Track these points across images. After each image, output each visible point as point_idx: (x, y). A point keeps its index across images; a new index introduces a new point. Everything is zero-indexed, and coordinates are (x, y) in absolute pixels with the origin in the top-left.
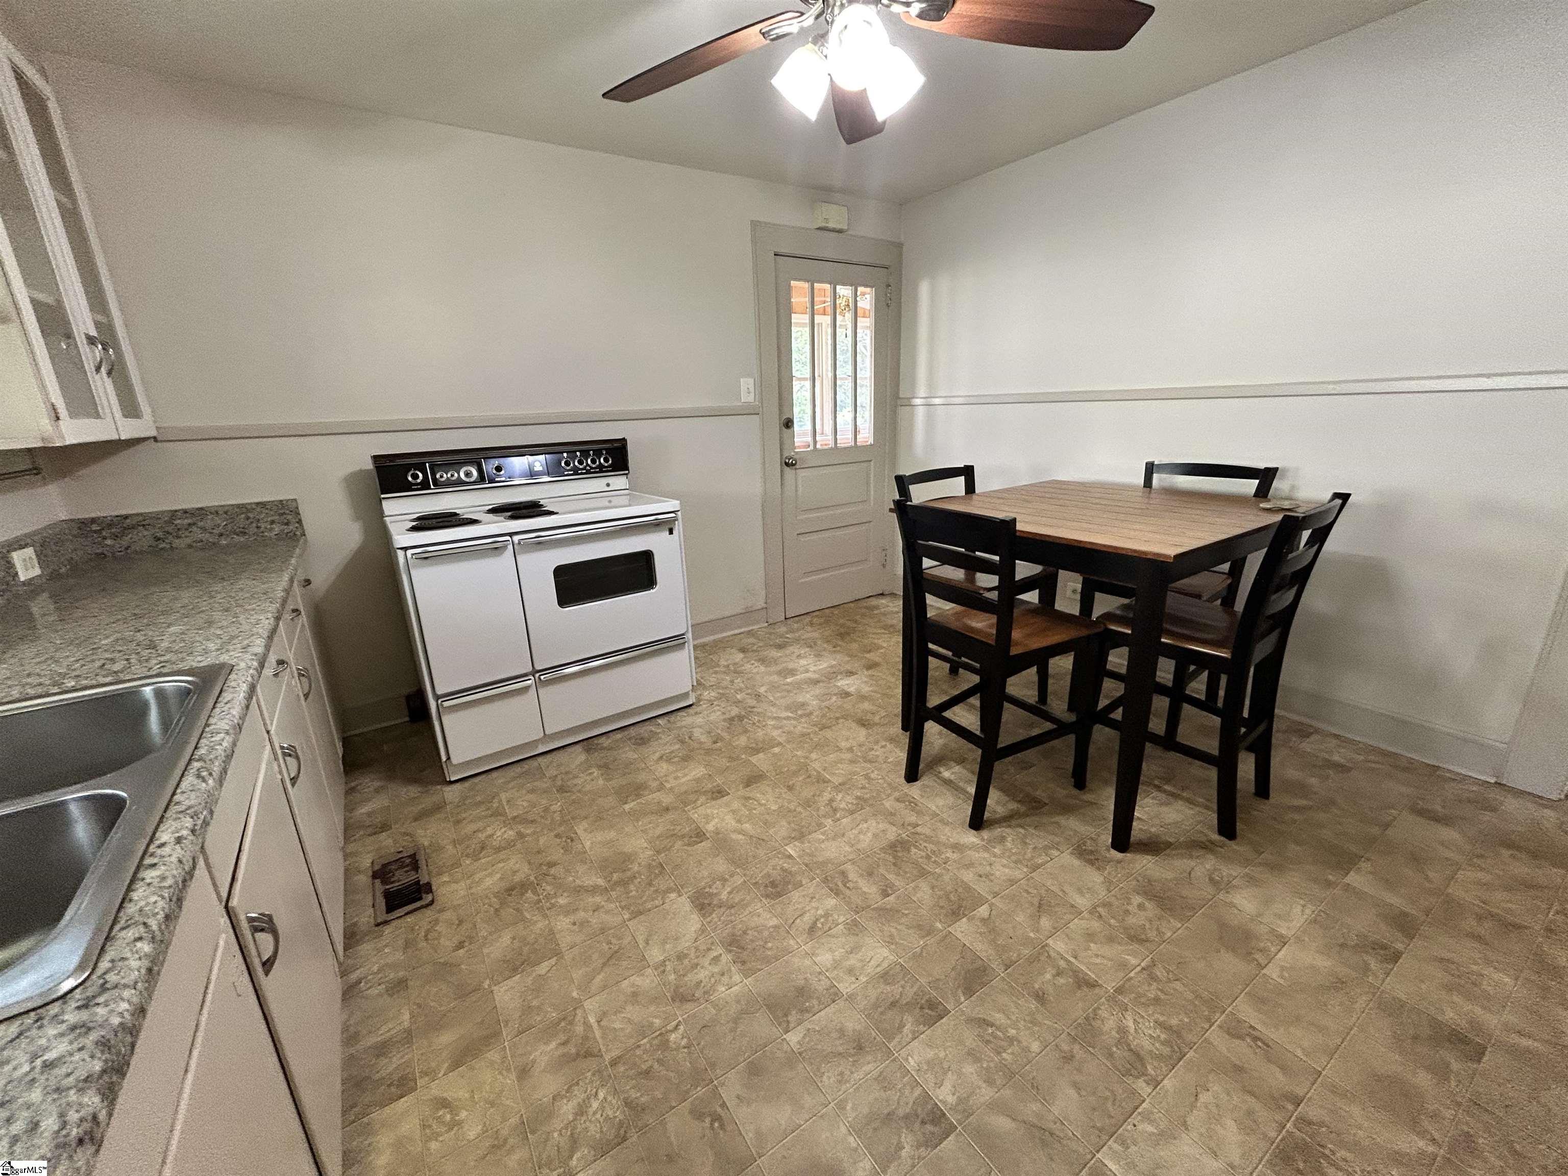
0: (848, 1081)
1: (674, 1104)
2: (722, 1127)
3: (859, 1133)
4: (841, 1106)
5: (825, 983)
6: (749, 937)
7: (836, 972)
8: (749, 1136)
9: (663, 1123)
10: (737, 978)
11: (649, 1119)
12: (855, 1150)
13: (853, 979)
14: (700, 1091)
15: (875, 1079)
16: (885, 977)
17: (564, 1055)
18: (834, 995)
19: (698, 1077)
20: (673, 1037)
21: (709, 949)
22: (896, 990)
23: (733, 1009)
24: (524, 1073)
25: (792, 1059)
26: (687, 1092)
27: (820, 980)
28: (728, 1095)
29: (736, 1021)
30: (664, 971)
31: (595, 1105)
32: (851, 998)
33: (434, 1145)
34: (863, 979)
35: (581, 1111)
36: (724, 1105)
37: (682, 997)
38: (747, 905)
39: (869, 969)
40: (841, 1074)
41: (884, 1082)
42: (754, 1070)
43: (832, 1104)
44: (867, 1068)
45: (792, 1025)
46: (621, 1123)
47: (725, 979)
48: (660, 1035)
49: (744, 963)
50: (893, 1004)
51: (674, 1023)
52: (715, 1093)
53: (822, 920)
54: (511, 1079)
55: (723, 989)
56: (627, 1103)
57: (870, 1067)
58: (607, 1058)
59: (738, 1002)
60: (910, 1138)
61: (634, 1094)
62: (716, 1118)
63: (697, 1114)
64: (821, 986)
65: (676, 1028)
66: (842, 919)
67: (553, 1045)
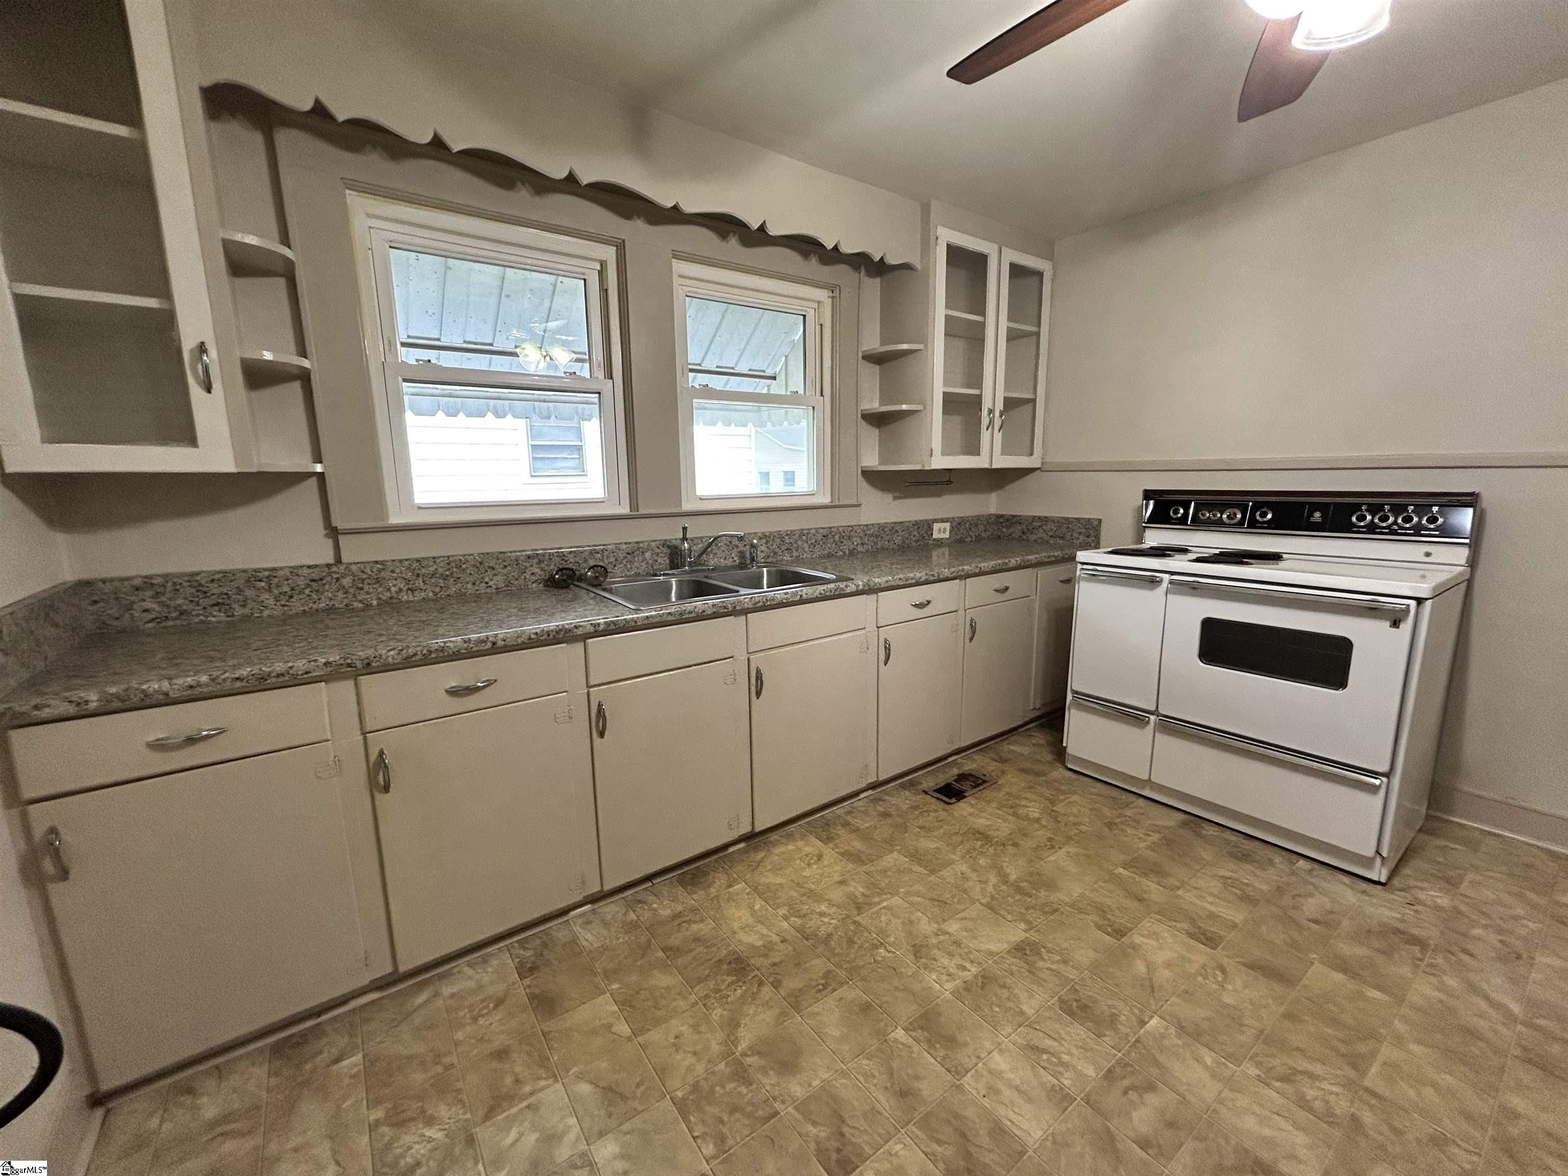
0: (866, 1081)
1: (832, 960)
2: (820, 991)
3: (823, 1088)
4: (844, 1074)
5: (968, 1062)
6: (999, 992)
7: (985, 1073)
8: (815, 1009)
9: (818, 956)
10: (948, 986)
11: (821, 949)
12: (810, 1085)
13: (983, 1092)
14: (842, 974)
15: (873, 1107)
16: (999, 1131)
17: (856, 897)
18: (958, 1071)
19: (853, 971)
20: (882, 951)
21: (972, 962)
22: (984, 1139)
23: (917, 987)
24: (842, 882)
25: (882, 1035)
26: (841, 967)
27: (969, 1057)
28: (843, 992)
29: (905, 990)
30: (937, 935)
31: (826, 920)
32: (959, 1088)
33: (798, 862)
34: (986, 1102)
35: (822, 914)
36: (834, 990)
37: (918, 951)
38: (1040, 985)
39: (1002, 1111)
40: (873, 1076)
41: (873, 1114)
42: (866, 1008)
43: (844, 1068)
44: (882, 1099)
45: (913, 1034)
46: (816, 935)
47: (945, 978)
48: (882, 944)
49: (968, 990)
50: (963, 1135)
51: (893, 950)
52: (841, 984)
53: (1054, 1060)
54: (837, 878)
55: (934, 977)
56: (830, 935)
57: (884, 1102)
58: (858, 918)
59: (924, 989)
60: (823, 1134)
61: (835, 937)
62: (825, 986)
63: (828, 974)
64: (964, 1057)
65: (889, 952)
66: (1067, 1082)
67: (861, 890)
